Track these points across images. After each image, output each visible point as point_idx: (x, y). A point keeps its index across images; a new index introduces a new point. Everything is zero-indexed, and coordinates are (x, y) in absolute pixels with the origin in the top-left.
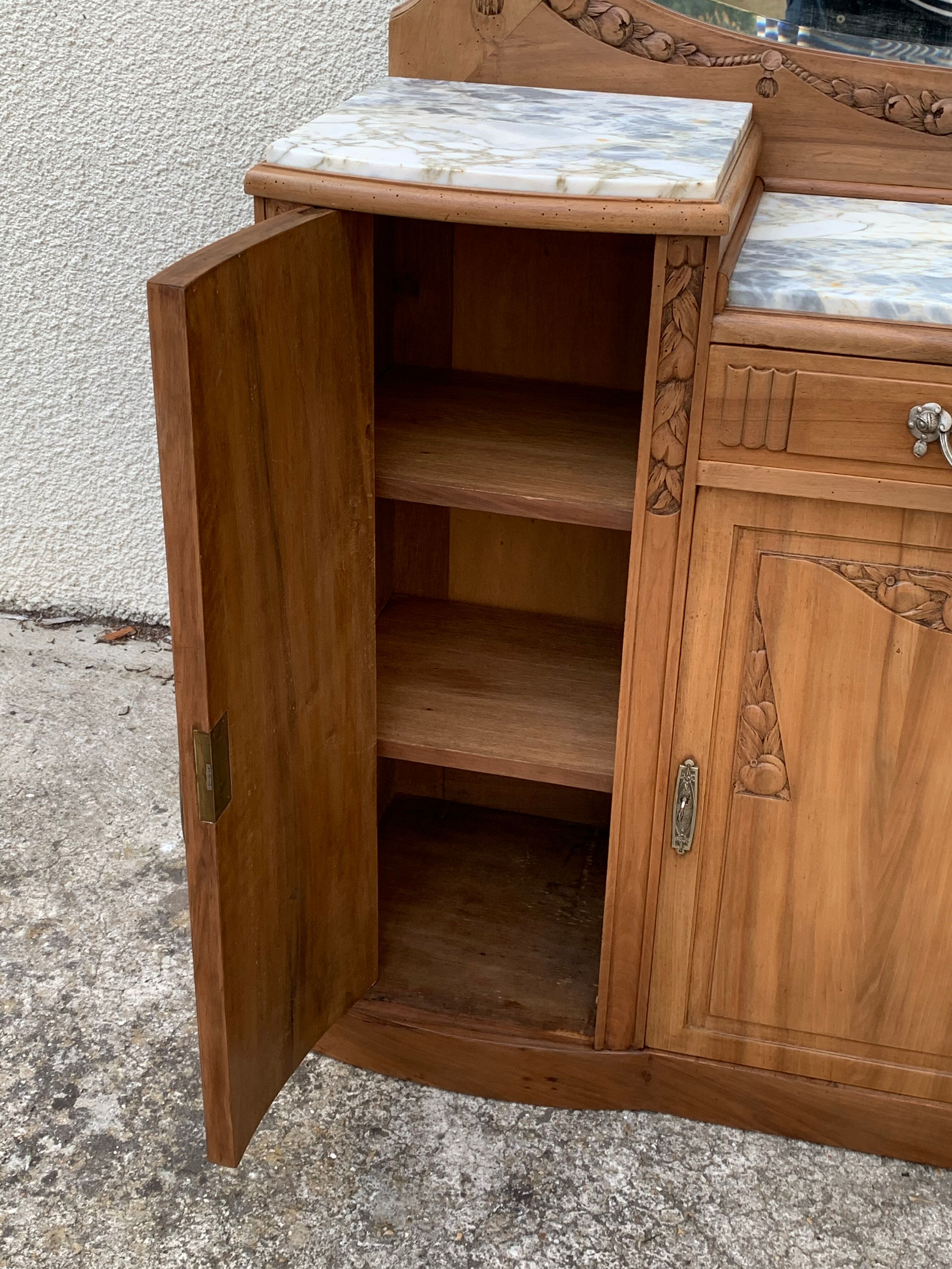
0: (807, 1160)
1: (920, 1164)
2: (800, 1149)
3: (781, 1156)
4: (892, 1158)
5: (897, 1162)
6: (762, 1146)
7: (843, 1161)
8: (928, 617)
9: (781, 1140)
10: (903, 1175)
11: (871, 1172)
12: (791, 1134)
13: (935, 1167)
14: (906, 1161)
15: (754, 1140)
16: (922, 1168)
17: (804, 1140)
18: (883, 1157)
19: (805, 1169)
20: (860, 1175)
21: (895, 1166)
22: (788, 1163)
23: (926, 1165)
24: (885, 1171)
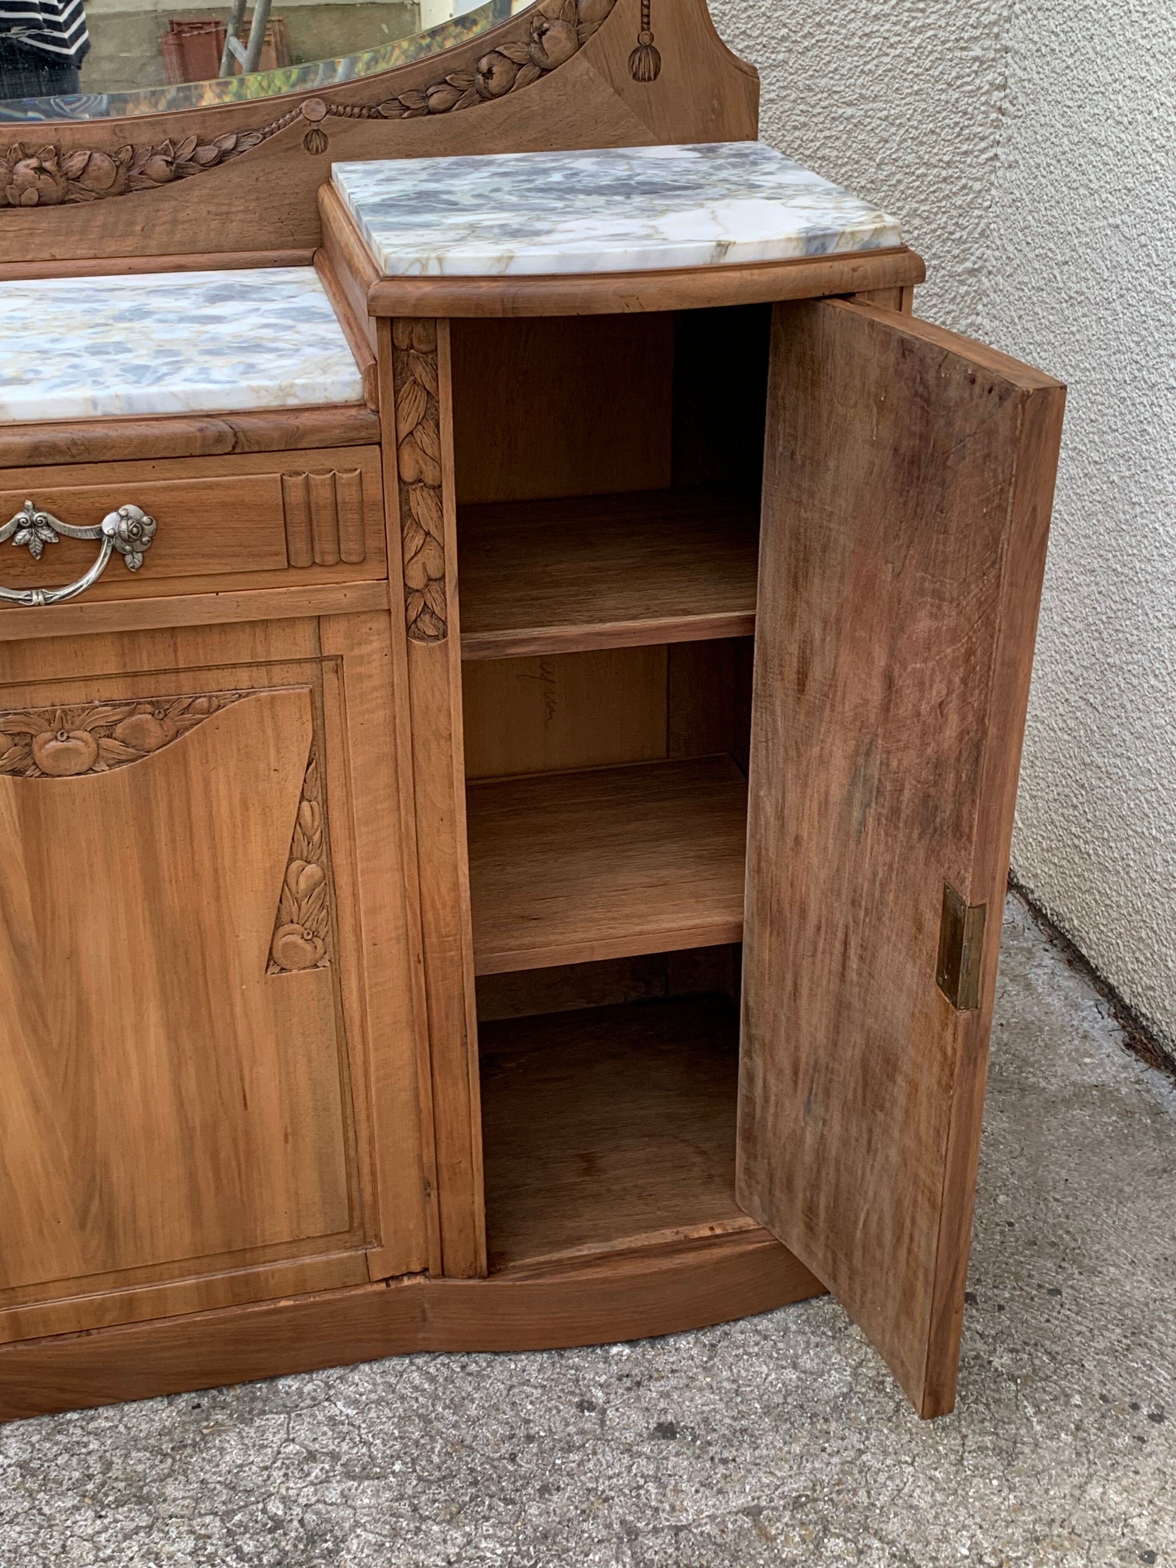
0: (79, 1431)
1: (212, 1388)
2: (70, 1421)
3: (47, 1439)
4: (179, 1394)
5: (185, 1396)
6: (23, 1434)
7: (122, 1417)
8: (19, 766)
9: (46, 1419)
10: (194, 1408)
11: (157, 1418)
12: (55, 1409)
13: (230, 1386)
14: (196, 1391)
15: (12, 1431)
16: (215, 1392)
17: (74, 1410)
18: (168, 1396)
19: (78, 1443)
20: (144, 1426)
21: (183, 1402)
22: (57, 1443)
23: (218, 1387)
24: (172, 1411)
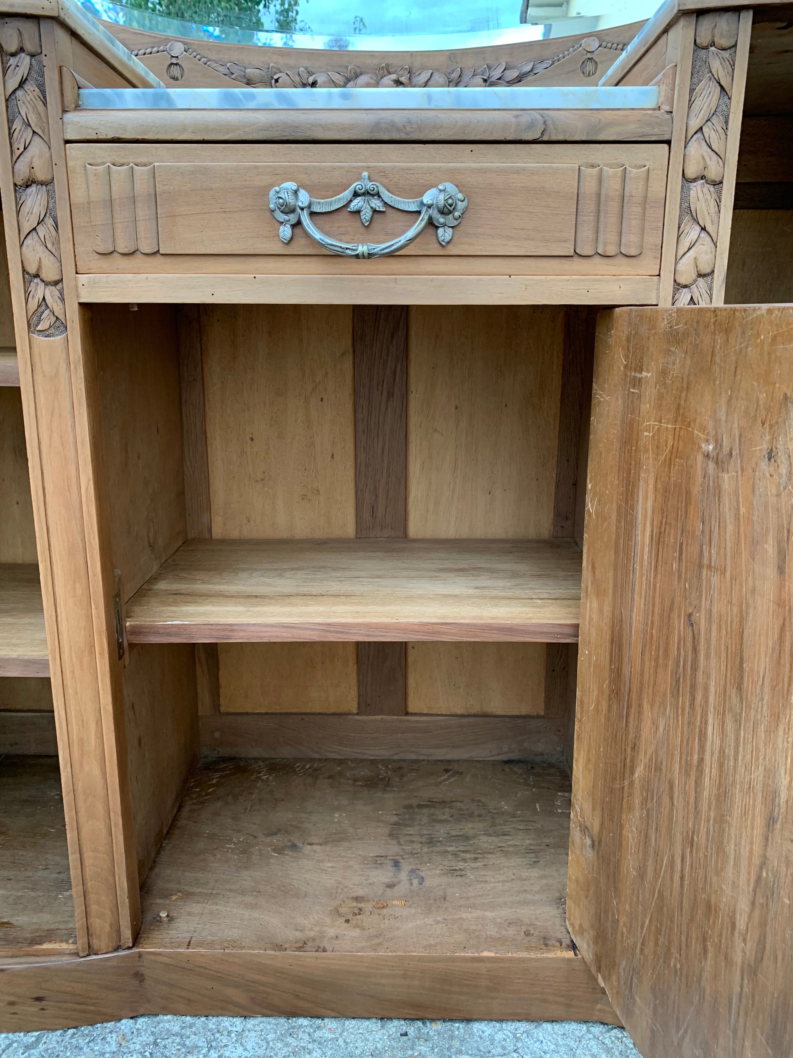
0: (306, 1037)
1: (418, 1019)
2: (301, 1026)
3: (280, 1039)
4: (390, 1019)
5: (396, 1022)
6: (262, 1031)
7: (343, 1032)
9: (282, 1020)
10: (402, 1035)
11: (371, 1039)
12: (291, 1014)
13: (433, 1020)
14: (405, 1019)
15: (254, 1026)
16: (420, 1024)
17: (305, 1017)
18: (382, 1019)
19: (304, 1048)
20: (360, 1044)
21: (395, 1026)
22: (287, 1045)
23: (422, 1019)
24: (384, 1034)
